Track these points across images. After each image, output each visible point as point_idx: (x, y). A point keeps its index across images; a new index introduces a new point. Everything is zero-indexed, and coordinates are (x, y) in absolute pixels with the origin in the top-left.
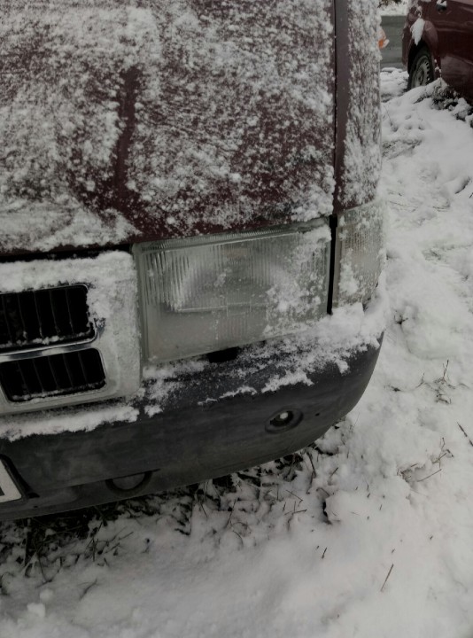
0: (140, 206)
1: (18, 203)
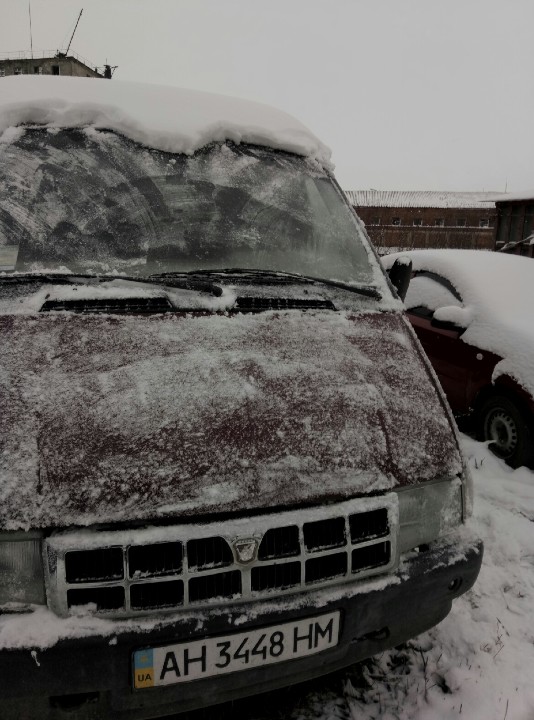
0: (398, 471)
1: (359, 471)
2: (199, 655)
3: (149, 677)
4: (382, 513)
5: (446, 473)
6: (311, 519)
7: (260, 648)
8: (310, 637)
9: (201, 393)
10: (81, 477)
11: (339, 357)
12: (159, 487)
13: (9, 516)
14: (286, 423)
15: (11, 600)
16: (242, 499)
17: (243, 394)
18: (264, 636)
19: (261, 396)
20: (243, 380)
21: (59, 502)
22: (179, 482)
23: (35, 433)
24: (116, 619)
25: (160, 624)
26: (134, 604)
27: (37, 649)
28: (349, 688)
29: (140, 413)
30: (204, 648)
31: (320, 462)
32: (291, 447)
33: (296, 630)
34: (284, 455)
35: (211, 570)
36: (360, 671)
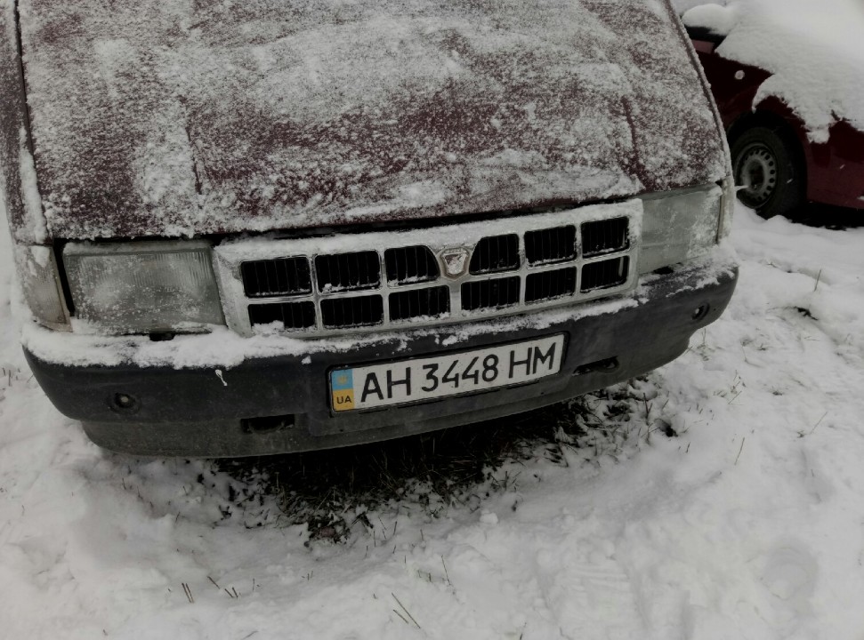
0: (645, 173)
1: (596, 171)
2: (403, 377)
3: (348, 399)
4: (621, 224)
5: (703, 178)
6: (534, 228)
7: (471, 372)
8: (527, 362)
9: (390, 72)
10: (247, 173)
11: (572, 28)
12: (346, 185)
13: (167, 219)
14: (504, 110)
15: (184, 319)
16: (449, 201)
17: (445, 72)
18: (475, 359)
19: (469, 76)
20: (443, 55)
21: (224, 203)
22: (370, 179)
23: (183, 121)
24: (308, 339)
25: (358, 345)
26: (326, 322)
27: (222, 368)
28: (561, 434)
29: (313, 96)
30: (408, 371)
31: (547, 157)
32: (508, 138)
33: (512, 354)
34: (501, 148)
35: (414, 284)
36: (573, 419)
